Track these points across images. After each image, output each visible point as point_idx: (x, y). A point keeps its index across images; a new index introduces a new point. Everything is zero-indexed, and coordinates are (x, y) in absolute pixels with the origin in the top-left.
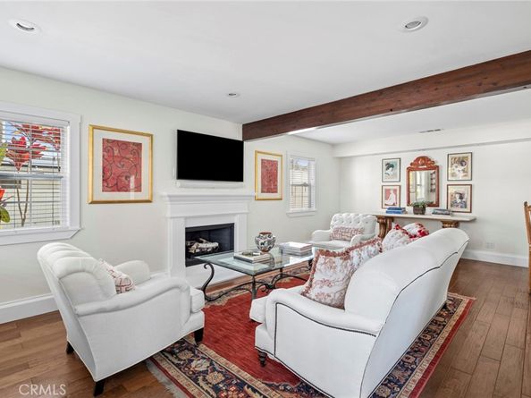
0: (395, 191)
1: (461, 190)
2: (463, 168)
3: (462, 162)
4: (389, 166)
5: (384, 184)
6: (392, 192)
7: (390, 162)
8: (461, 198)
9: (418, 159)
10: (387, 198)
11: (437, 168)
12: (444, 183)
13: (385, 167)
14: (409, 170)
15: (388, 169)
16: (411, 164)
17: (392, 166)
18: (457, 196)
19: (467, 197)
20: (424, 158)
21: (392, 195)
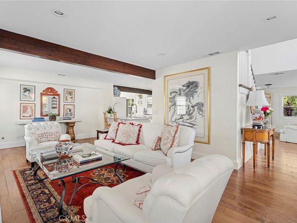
0: (31, 107)
1: (69, 107)
2: (71, 96)
3: (70, 94)
4: (26, 90)
5: (22, 102)
6: (29, 108)
7: (28, 87)
8: (70, 111)
9: (48, 89)
10: (24, 112)
11: (58, 95)
12: (62, 104)
13: (22, 91)
14: (42, 94)
15: (25, 92)
16: (44, 91)
17: (29, 90)
18: (68, 110)
19: (72, 110)
20: (51, 89)
21: (29, 110)
